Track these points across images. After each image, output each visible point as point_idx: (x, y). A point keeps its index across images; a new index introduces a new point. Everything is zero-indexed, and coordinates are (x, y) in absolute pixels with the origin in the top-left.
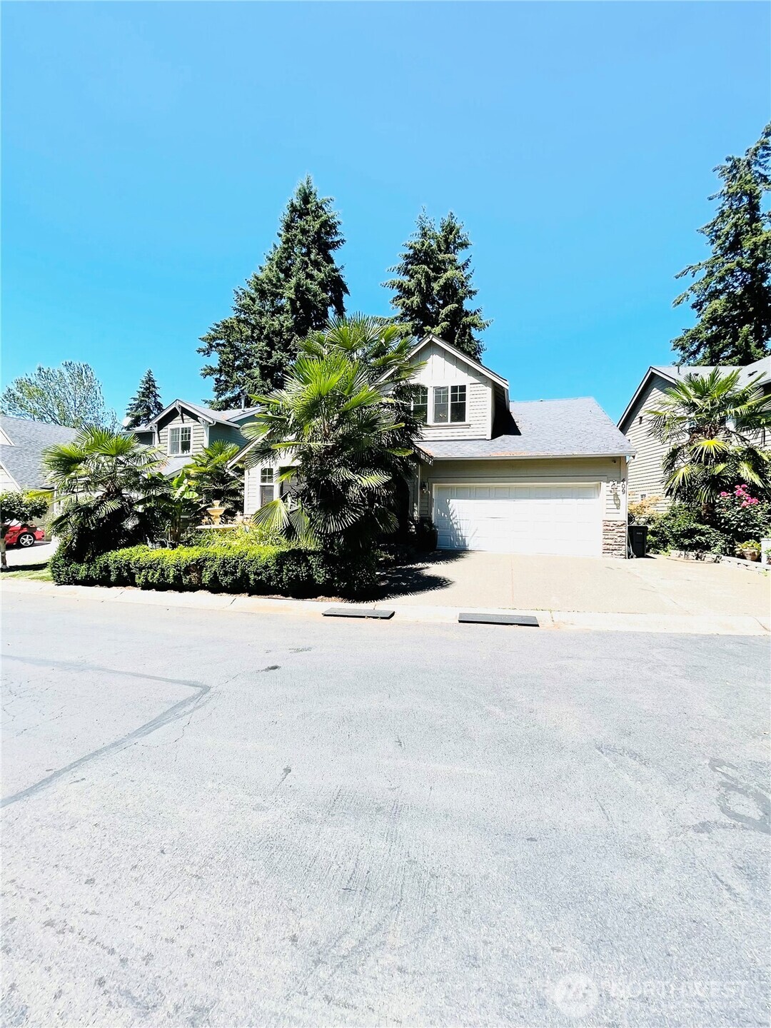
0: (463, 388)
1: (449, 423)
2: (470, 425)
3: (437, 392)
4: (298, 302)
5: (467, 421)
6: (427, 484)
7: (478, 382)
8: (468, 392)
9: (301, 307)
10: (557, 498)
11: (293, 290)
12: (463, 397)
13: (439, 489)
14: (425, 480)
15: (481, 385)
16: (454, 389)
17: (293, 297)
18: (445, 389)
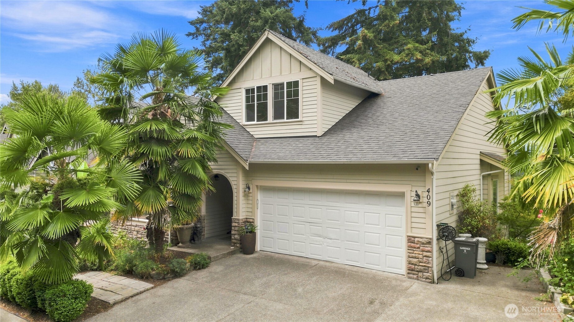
0: (296, 84)
1: (285, 120)
2: (303, 121)
3: (276, 89)
5: (300, 117)
6: (251, 186)
7: (310, 76)
8: (300, 88)
12: (296, 93)
14: (250, 182)
15: (312, 79)
16: (289, 84)
18: (282, 86)
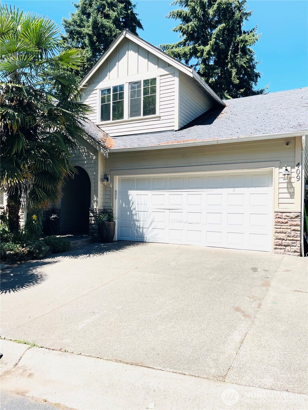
0: (154, 80)
1: (142, 117)
2: (160, 117)
3: (132, 88)
4: (95, 37)
5: (158, 113)
6: (109, 177)
7: (168, 73)
8: (158, 85)
9: (97, 41)
10: (229, 187)
11: (91, 27)
12: (154, 90)
13: (122, 181)
14: (108, 173)
15: (170, 76)
16: (146, 82)
17: (90, 33)
18: (139, 84)
